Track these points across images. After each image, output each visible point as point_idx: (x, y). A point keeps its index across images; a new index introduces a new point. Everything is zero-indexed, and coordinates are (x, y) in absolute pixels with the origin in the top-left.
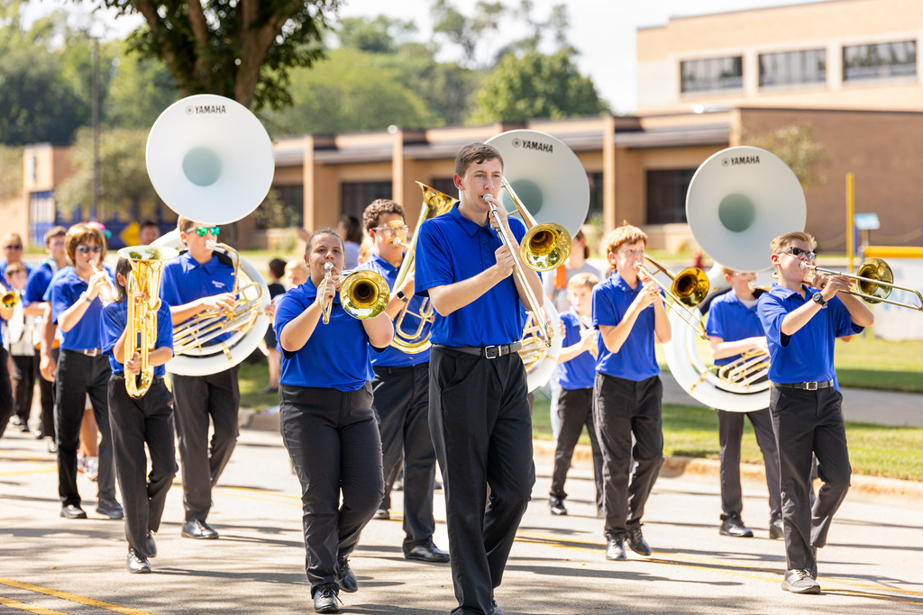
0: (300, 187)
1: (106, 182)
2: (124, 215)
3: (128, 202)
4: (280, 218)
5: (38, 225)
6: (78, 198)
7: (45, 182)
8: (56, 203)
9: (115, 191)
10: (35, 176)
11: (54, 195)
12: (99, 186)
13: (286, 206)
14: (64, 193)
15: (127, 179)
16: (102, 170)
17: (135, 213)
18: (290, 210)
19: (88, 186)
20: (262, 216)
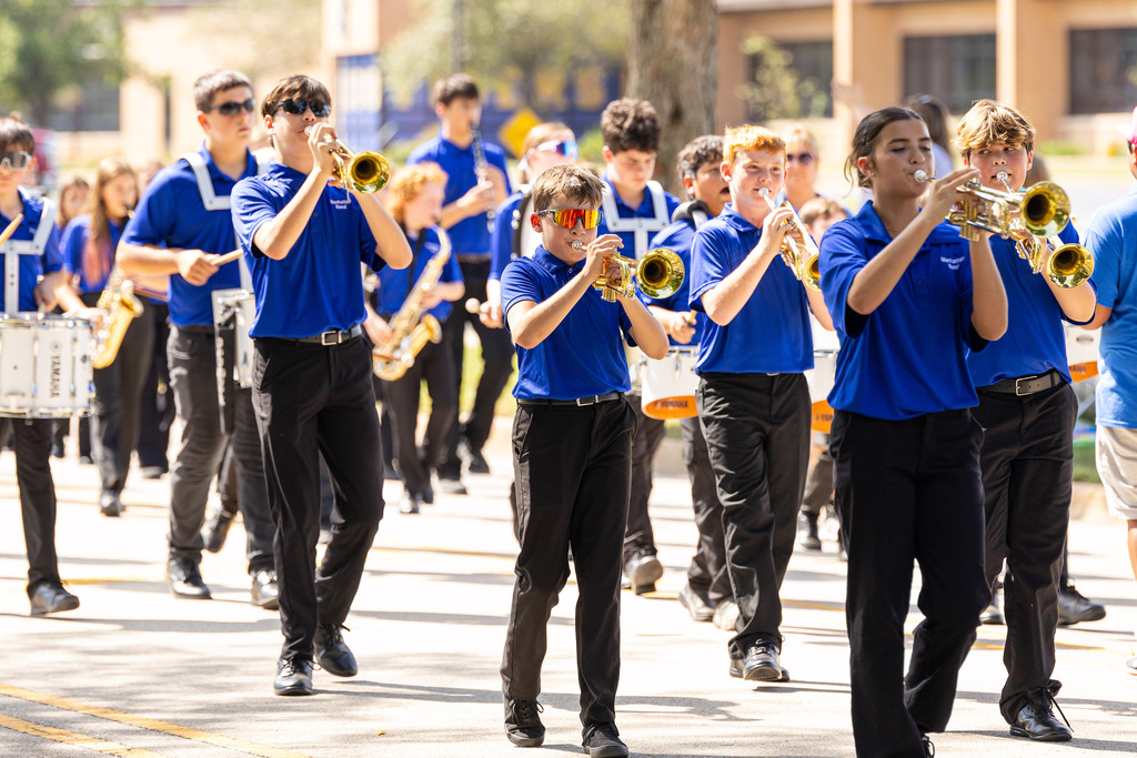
0: (827, 45)
1: (475, 40)
2: (506, 97)
3: (513, 73)
4: (791, 102)
5: (349, 116)
6: (423, 69)
7: (364, 41)
8: (384, 75)
9: (491, 54)
10: (345, 27)
11: (379, 60)
12: (462, 44)
13: (801, 79)
14: (397, 57)
15: (512, 32)
16: (467, 15)
17: (528, 93)
18: (809, 86)
19: (441, 46)
20: (759, 98)
